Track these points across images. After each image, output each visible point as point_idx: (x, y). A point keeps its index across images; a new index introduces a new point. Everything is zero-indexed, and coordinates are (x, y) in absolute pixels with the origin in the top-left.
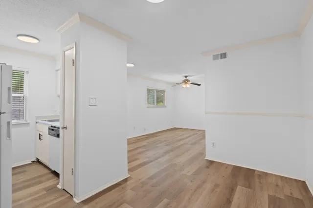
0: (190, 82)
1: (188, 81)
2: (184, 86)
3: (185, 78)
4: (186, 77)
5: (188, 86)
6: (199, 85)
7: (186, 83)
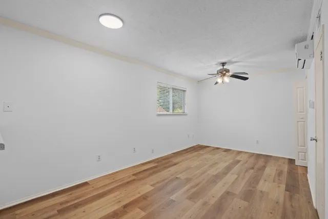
0: (231, 73)
1: (228, 71)
2: (220, 80)
3: (222, 67)
4: (223, 64)
5: (227, 79)
6: (246, 79)
7: (224, 75)
